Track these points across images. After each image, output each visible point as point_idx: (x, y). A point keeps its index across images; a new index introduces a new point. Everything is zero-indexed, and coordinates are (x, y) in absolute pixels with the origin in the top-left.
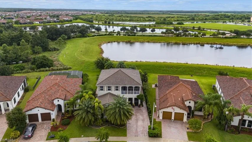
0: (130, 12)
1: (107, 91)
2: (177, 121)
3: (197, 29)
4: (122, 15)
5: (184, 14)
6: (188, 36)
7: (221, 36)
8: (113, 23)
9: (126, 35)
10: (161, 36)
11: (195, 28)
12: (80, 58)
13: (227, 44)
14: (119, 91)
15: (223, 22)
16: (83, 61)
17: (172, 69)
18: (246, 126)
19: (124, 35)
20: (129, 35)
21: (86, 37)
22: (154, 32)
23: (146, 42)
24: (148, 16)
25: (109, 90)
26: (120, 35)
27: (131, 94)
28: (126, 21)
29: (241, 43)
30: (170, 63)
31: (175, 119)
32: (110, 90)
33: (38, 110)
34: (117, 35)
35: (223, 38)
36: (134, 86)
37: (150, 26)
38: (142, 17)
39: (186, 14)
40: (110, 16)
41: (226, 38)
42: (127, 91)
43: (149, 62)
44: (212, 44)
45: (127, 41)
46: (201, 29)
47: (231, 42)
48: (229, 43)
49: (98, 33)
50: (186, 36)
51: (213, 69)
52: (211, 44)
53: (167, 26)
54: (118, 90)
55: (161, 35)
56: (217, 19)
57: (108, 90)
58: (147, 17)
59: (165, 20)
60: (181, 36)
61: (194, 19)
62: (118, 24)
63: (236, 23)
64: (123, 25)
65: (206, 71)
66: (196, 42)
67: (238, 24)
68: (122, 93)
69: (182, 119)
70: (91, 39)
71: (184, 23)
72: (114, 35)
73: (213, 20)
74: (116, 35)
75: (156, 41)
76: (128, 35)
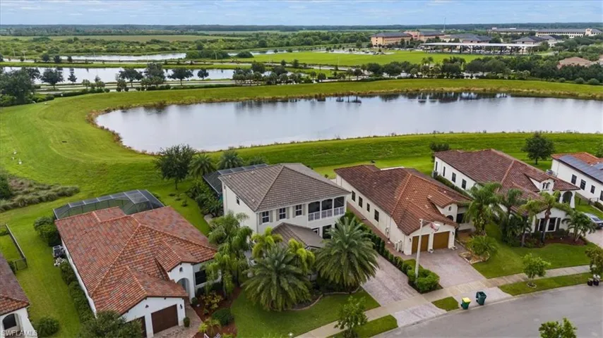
0: (87, 31)
1: (277, 220)
2: (438, 251)
3: (291, 65)
4: (76, 39)
5: (232, 33)
6: (291, 82)
7: (354, 78)
8: (70, 60)
9: (143, 89)
10: (233, 86)
11: (287, 65)
12: (83, 161)
13: (371, 93)
14: (304, 214)
15: (327, 50)
16: (100, 165)
17: (327, 153)
18: (547, 230)
19: (138, 89)
20: (153, 89)
21: (29, 102)
22: (205, 78)
23: (204, 102)
24: (152, 40)
25: (282, 216)
26: (127, 89)
27: (328, 216)
28: (98, 52)
29: (392, 88)
30: (305, 142)
31: (435, 247)
32: (284, 217)
33: (147, 306)
34: (119, 90)
35: (357, 81)
36: (333, 198)
37: (166, 64)
38: (136, 41)
39: (236, 33)
40: (35, 40)
41: (363, 80)
42: (321, 211)
43: (260, 146)
44: (339, 96)
45: (156, 103)
46: (300, 65)
47: (376, 89)
48: (373, 91)
49: (54, 90)
50: (287, 82)
51: (403, 143)
52: (336, 95)
53: (222, 62)
54: (300, 214)
55: (233, 83)
56: (309, 44)
57: (281, 218)
58: (148, 43)
59: (200, 48)
60: (277, 83)
61: (264, 44)
62: (86, 62)
63: (350, 50)
64: (101, 63)
65: (393, 149)
66: (313, 94)
67: (355, 53)
68: (311, 219)
69: (445, 246)
70: (52, 106)
71: (253, 54)
72: (111, 91)
73: (302, 45)
74: (115, 90)
75: (228, 99)
76: (149, 89)
